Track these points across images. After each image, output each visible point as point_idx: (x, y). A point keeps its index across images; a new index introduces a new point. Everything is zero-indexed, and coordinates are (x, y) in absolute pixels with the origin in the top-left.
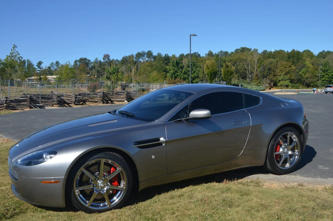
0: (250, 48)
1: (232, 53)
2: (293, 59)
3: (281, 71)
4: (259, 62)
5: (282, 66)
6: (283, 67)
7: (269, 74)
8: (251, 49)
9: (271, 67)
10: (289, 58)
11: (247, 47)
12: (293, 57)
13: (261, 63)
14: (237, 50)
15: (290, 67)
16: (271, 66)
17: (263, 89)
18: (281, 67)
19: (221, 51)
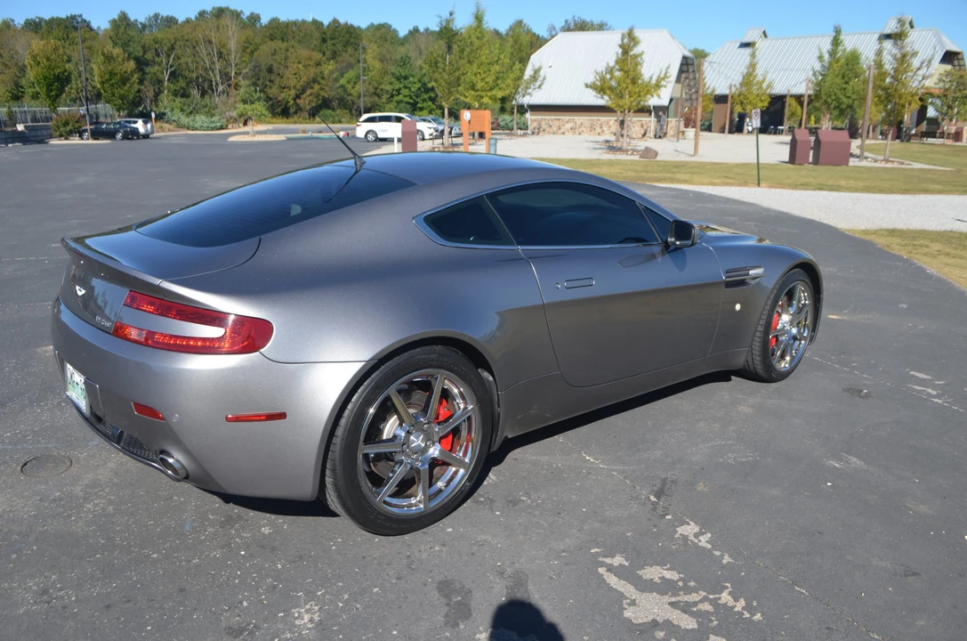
0: (239, 10)
1: (188, 21)
2: (334, 44)
3: (295, 74)
4: (248, 51)
5: (299, 62)
6: (301, 66)
7: (268, 83)
8: (242, 12)
9: (272, 65)
10: (324, 41)
11: (232, 8)
12: (334, 39)
13: (252, 52)
14: (202, 14)
15: (318, 64)
16: (272, 62)
17: (219, 125)
18: (295, 65)
19: (156, 16)
